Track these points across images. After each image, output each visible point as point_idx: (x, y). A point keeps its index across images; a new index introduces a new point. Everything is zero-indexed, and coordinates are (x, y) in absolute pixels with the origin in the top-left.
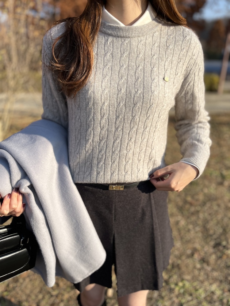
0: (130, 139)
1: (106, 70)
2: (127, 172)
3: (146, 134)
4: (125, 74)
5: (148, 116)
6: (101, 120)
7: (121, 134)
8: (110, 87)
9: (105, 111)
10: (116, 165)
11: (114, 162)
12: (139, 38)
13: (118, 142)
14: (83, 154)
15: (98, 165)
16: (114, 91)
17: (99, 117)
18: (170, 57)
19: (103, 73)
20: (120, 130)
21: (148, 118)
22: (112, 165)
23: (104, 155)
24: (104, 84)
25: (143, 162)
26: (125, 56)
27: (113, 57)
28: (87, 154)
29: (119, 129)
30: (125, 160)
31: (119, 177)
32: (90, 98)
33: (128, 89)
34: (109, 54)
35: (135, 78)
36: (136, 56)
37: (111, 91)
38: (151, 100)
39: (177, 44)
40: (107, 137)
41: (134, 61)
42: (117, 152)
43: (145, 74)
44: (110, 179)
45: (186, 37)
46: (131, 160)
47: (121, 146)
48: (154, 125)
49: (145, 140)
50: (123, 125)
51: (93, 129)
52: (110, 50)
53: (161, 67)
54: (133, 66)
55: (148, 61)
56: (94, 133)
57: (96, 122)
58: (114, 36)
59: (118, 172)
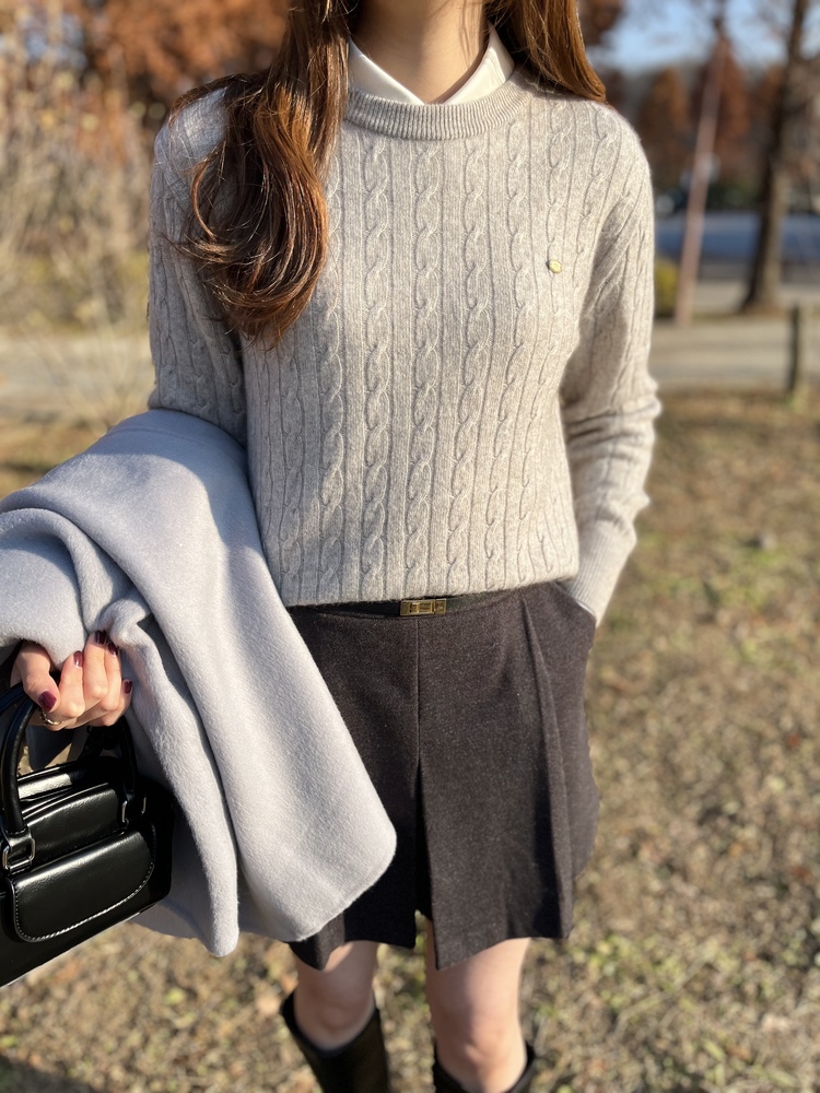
0: (462, 456)
1: (374, 242)
2: (455, 560)
3: (505, 435)
4: (435, 252)
5: (510, 381)
6: (367, 400)
7: (433, 441)
8: (392, 294)
9: (380, 371)
10: (422, 542)
11: (415, 531)
12: (468, 142)
13: (425, 467)
14: (312, 512)
15: (363, 545)
16: (403, 307)
17: (363, 392)
18: (562, 198)
19: (366, 252)
20: (429, 429)
21: (509, 386)
22: (408, 541)
23: (383, 512)
24: (370, 288)
25: (504, 528)
26: (428, 198)
27: (392, 201)
28: (326, 513)
29: (426, 427)
30: (449, 524)
31: (432, 577)
32: (332, 331)
33: (445, 301)
34: (378, 193)
35: (466, 266)
36: (463, 196)
37: (394, 309)
38: (518, 330)
39: (582, 157)
40: (390, 452)
41: (457, 211)
42: (421, 499)
43: (493, 254)
44: (405, 588)
45: (605, 136)
46: (467, 522)
47: (436, 480)
48: (528, 407)
49: (505, 455)
50: (438, 412)
51: (344, 430)
52: (383, 181)
53: (538, 231)
54: (457, 229)
55: (498, 213)
56: (346, 442)
57: (352, 407)
58: (392, 136)
59: (428, 565)
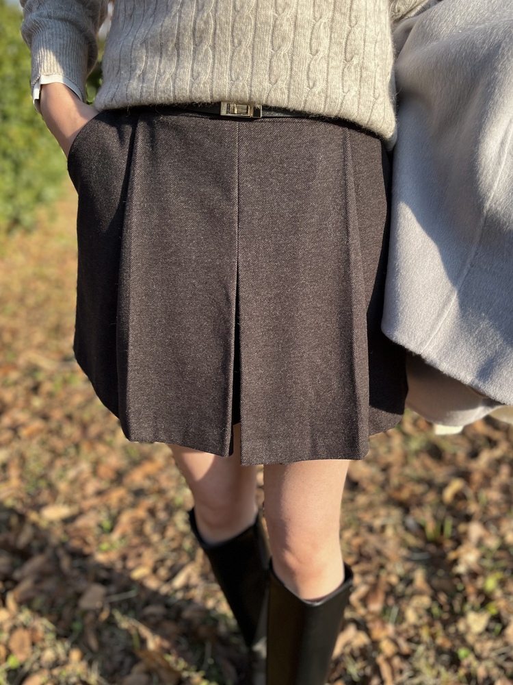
2: (276, 81)
10: (246, 56)
15: (195, 52)
22: (233, 53)
23: (211, 22)
28: (167, 18)
31: (253, 93)
42: (247, 12)
59: (251, 80)
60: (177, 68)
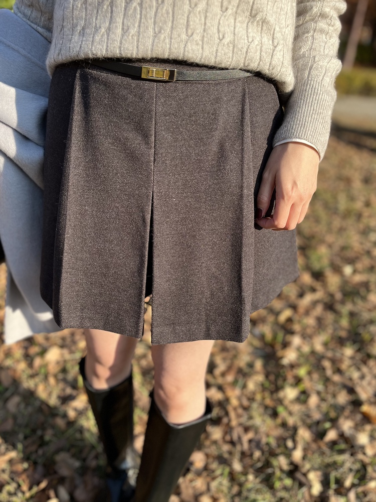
15: (125, 9)
22: (157, 9)
31: (173, 44)
44: (152, 50)
46: (204, 4)
59: (171, 33)
60: (110, 24)
